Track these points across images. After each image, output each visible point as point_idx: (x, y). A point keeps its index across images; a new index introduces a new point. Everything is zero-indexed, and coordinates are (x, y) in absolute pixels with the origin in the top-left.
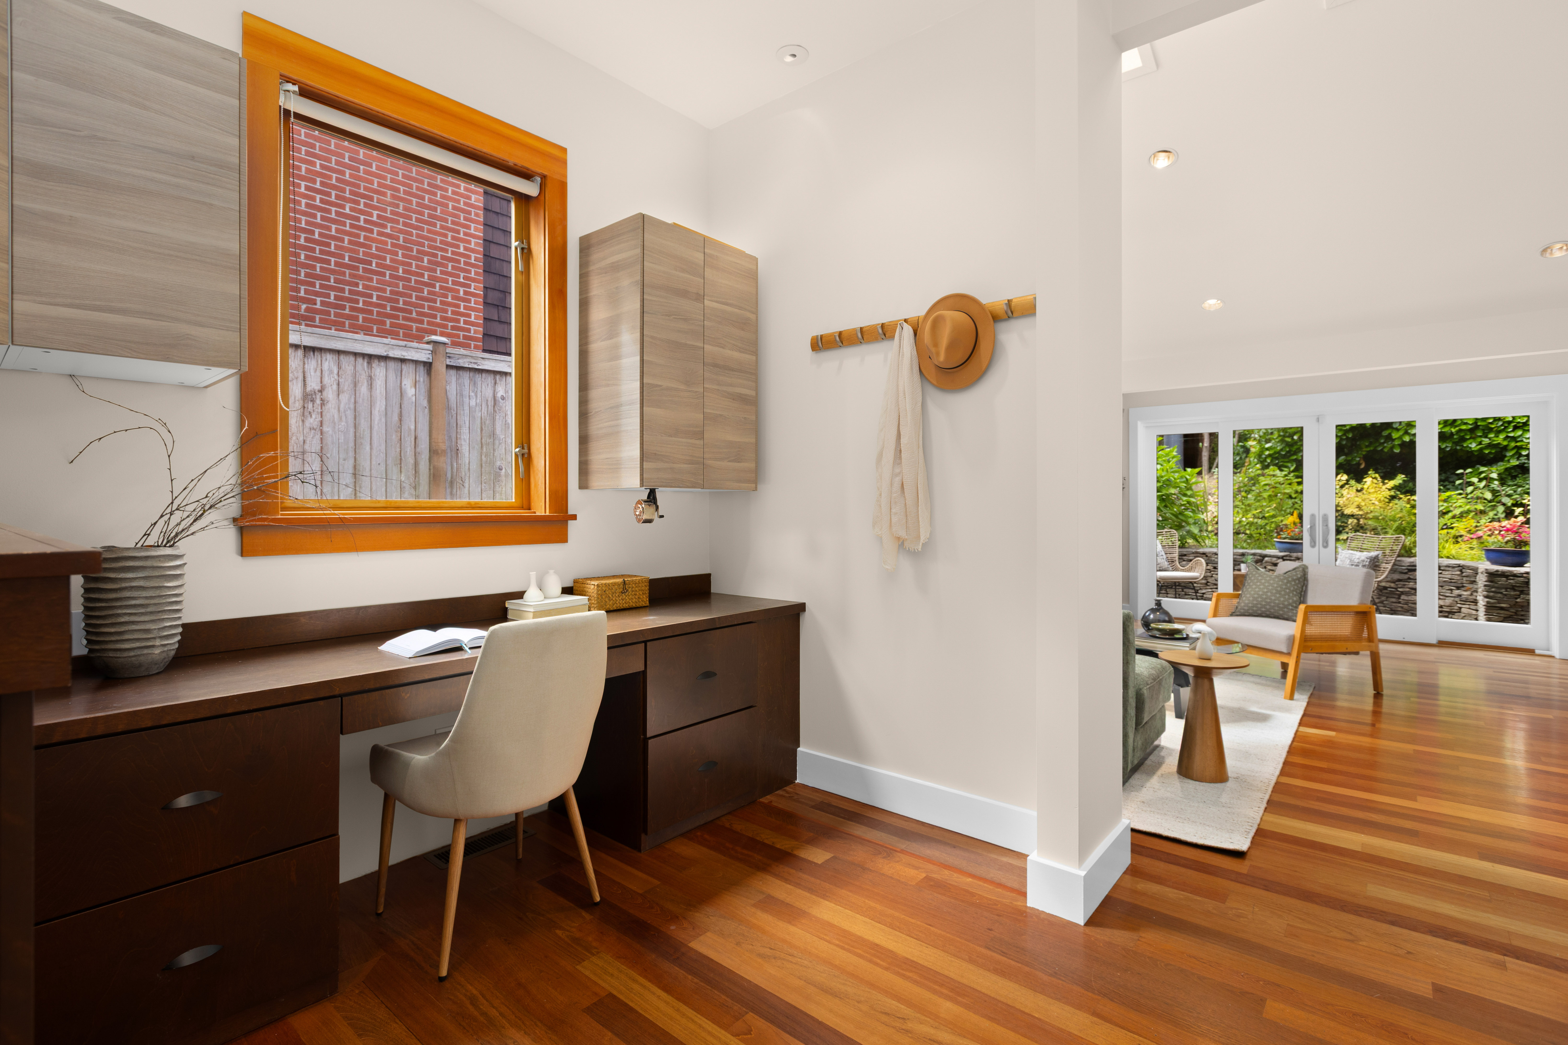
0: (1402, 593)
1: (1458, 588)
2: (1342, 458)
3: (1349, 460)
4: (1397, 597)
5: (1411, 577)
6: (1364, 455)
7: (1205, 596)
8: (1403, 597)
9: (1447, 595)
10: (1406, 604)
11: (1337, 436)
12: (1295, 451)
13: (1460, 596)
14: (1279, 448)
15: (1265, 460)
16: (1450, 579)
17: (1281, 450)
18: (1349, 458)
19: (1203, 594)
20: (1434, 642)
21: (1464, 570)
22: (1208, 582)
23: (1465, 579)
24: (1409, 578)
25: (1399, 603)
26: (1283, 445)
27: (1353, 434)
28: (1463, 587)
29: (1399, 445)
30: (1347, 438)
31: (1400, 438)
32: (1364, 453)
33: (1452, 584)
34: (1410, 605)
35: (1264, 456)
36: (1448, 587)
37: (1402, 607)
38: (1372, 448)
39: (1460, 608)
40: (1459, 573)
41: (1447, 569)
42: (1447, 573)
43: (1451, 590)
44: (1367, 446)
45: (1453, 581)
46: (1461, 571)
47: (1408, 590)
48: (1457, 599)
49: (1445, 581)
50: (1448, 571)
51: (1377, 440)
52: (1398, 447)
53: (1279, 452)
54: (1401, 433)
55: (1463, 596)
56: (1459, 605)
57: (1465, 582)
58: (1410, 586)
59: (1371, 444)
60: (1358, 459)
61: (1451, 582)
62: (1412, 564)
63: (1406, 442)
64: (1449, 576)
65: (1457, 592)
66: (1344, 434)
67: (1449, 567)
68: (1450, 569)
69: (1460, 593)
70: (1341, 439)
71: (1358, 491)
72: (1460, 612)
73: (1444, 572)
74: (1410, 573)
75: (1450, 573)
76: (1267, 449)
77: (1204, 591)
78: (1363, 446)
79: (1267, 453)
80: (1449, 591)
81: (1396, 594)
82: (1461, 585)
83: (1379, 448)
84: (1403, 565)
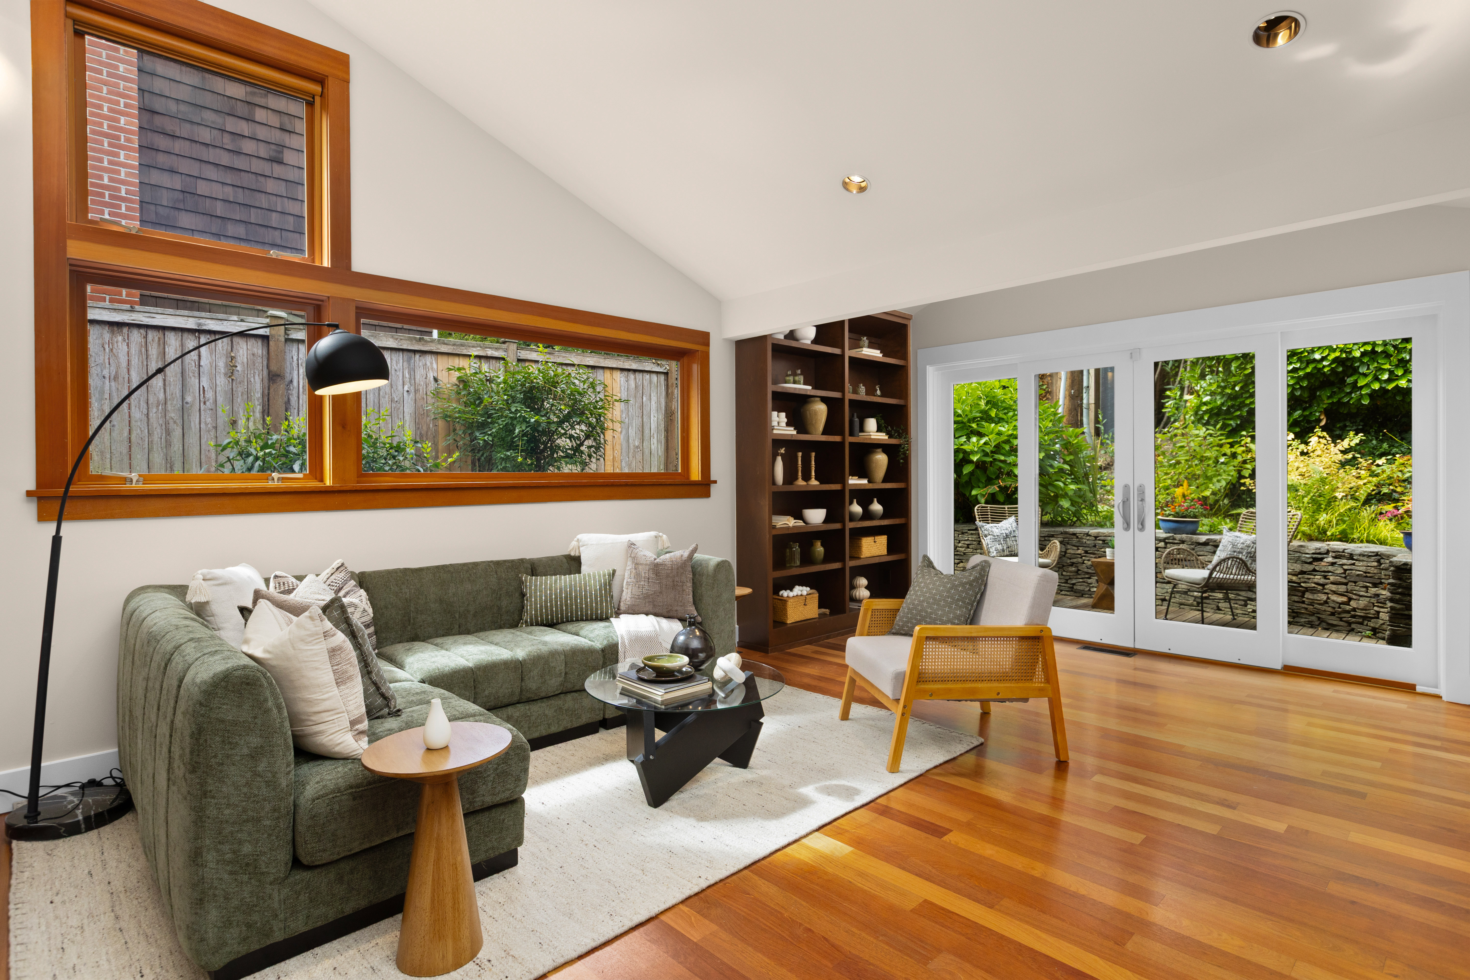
0: (1307, 589)
1: (1375, 585)
2: (1297, 414)
3: (1307, 416)
4: (1300, 594)
5: (1317, 568)
6: (1325, 409)
7: (1075, 587)
8: (1308, 595)
9: (1362, 593)
10: (1311, 604)
11: (1288, 385)
12: (1238, 406)
13: (1378, 595)
14: (1219, 403)
15: (1202, 418)
16: (1365, 573)
17: (1223, 404)
18: (1307, 413)
19: (1074, 584)
20: (1278, 666)
21: (1382, 561)
22: (1079, 570)
23: (1383, 572)
24: (1314, 570)
25: (1303, 602)
26: (1225, 399)
27: (1309, 382)
28: (1381, 583)
29: (1367, 394)
30: (1301, 387)
31: (1367, 385)
32: (1325, 406)
33: (1367, 579)
34: (1316, 606)
35: (1201, 413)
36: (1361, 584)
37: (1306, 609)
38: (1335, 400)
39: (1378, 612)
40: (1375, 564)
41: (1361, 558)
42: (1361, 564)
43: (1367, 587)
44: (1329, 398)
45: (1368, 575)
46: (1378, 561)
47: (1313, 585)
48: (1373, 600)
49: (1358, 575)
50: (1363, 561)
51: (1341, 390)
52: (1368, 397)
53: (1219, 408)
54: (1370, 378)
55: (1381, 596)
56: (1375, 608)
57: (1383, 577)
58: (1316, 580)
59: (1333, 394)
60: (1317, 414)
61: (1366, 577)
62: (1318, 551)
63: (1374, 390)
64: (1363, 569)
65: (1373, 590)
66: (1297, 383)
67: (1364, 555)
68: (1365, 558)
69: (1378, 592)
70: (1294, 389)
71: (1302, 453)
72: (1378, 618)
73: (1357, 563)
74: (1315, 563)
75: (1365, 563)
76: (1205, 404)
77: (1074, 581)
78: (1324, 398)
79: (1204, 408)
80: (1364, 589)
81: (1299, 591)
82: (1378, 581)
83: (1345, 400)
84: (1307, 551)
